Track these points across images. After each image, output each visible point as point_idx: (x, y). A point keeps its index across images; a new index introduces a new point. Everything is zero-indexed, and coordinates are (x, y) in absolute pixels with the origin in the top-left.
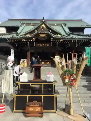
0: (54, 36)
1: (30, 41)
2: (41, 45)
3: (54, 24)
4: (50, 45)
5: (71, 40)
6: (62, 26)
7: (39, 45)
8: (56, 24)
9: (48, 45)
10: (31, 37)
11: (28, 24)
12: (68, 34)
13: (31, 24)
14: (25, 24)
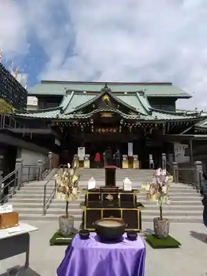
0: (125, 116)
1: (86, 124)
2: (104, 131)
3: (123, 92)
4: (118, 131)
5: (154, 124)
6: (136, 96)
7: (100, 130)
8: (126, 93)
9: (115, 131)
10: (88, 118)
11: (77, 92)
12: (149, 110)
13: (82, 92)
14: (73, 92)
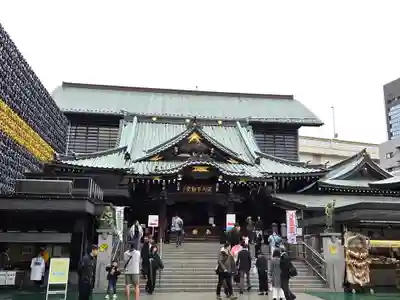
0: (225, 171)
1: (172, 180)
2: (194, 189)
3: (217, 121)
4: (213, 189)
5: (263, 183)
6: (236, 127)
7: (188, 188)
8: (220, 122)
9: (209, 190)
11: (143, 119)
12: (256, 157)
13: (151, 117)
14: (135, 118)
